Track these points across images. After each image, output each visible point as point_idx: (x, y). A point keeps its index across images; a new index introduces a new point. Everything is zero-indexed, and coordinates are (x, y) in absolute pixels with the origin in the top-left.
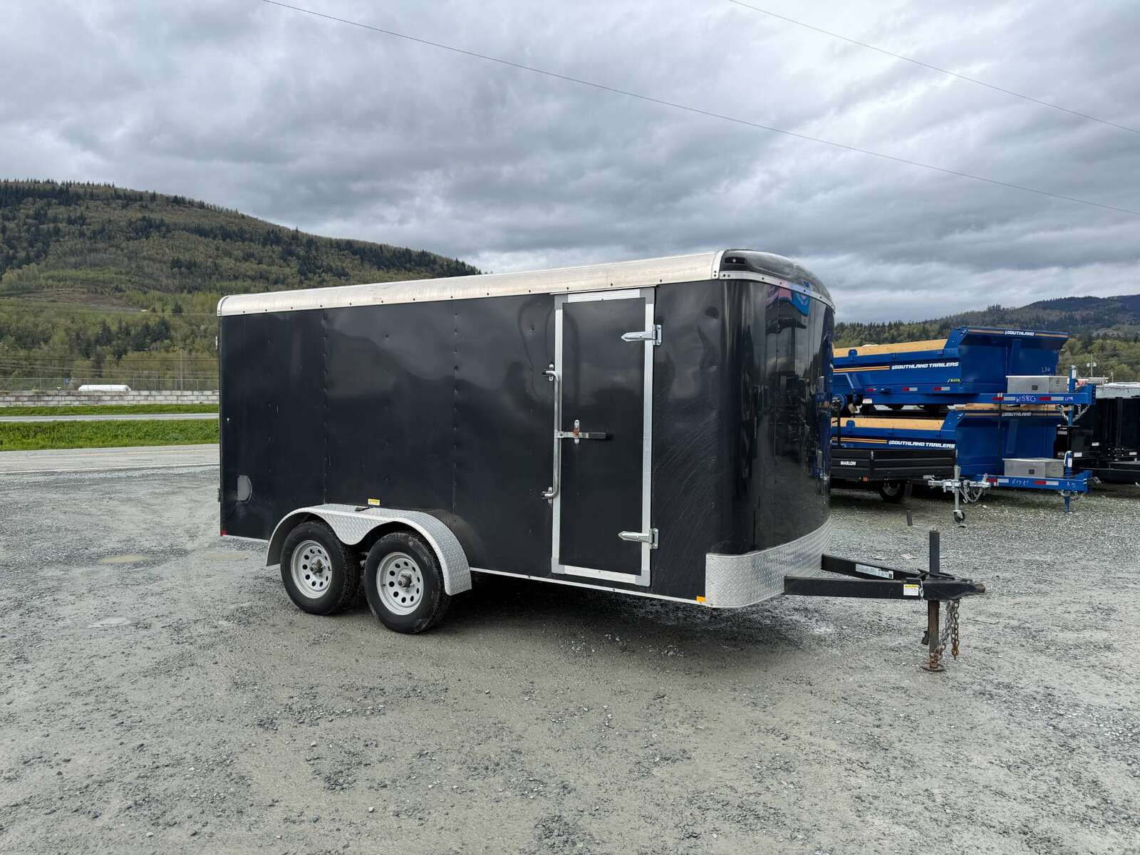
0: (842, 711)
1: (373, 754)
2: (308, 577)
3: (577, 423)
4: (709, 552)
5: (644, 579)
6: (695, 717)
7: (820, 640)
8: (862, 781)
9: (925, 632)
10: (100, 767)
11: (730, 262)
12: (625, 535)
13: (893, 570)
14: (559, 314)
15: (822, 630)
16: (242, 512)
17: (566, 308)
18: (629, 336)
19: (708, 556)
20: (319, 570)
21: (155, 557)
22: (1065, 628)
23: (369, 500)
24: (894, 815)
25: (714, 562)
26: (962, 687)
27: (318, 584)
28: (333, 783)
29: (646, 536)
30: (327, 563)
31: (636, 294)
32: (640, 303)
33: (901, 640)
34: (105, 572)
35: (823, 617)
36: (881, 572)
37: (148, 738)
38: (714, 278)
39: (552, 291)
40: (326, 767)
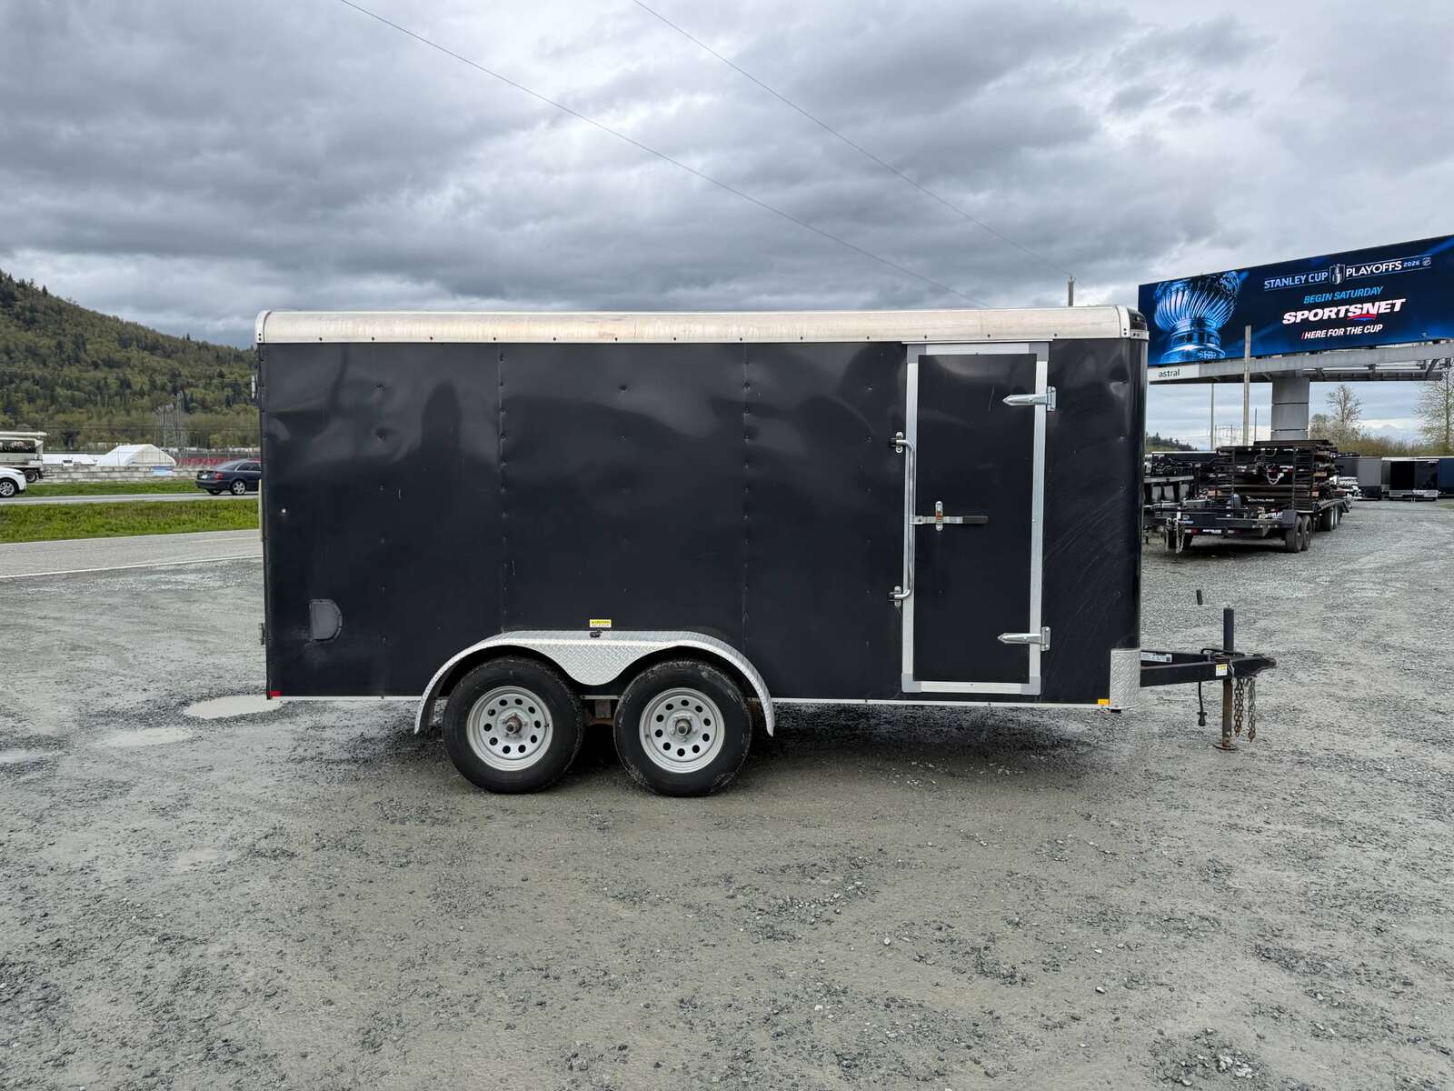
2: (495, 741)
3: (939, 506)
4: (1115, 647)
5: (1033, 687)
9: (1198, 713)
12: (1006, 637)
13: (1173, 654)
14: (912, 370)
16: (318, 658)
17: (926, 363)
18: (1011, 399)
19: (1114, 652)
23: (591, 621)
25: (1122, 660)
27: (515, 749)
29: (1036, 636)
31: (1024, 350)
32: (1031, 360)
36: (1156, 656)
38: (1123, 336)
39: (905, 340)
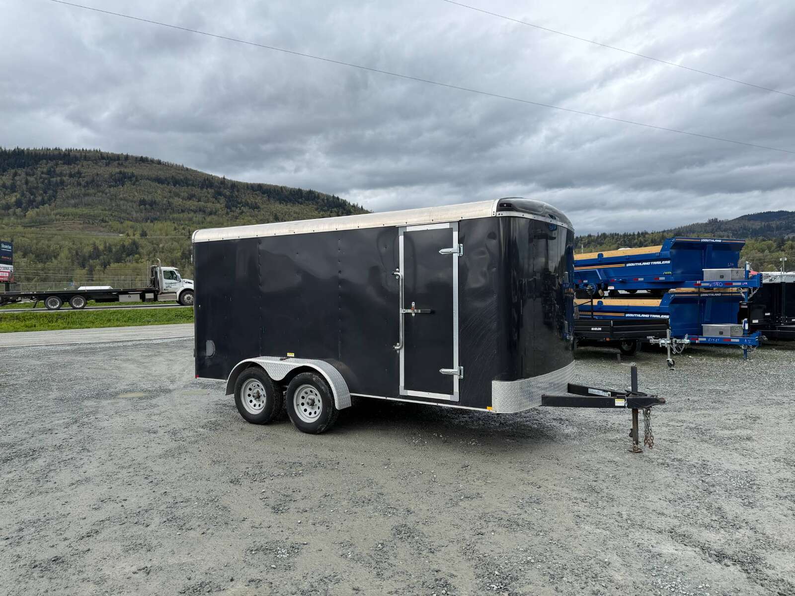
0: (575, 473)
1: (298, 496)
2: (251, 401)
3: (413, 304)
4: (494, 379)
5: (456, 397)
6: (486, 477)
7: (567, 436)
8: (582, 508)
9: (630, 430)
10: (144, 503)
11: (503, 206)
12: (444, 371)
13: (611, 392)
14: (401, 239)
15: (569, 430)
16: (209, 363)
17: (406, 235)
18: (443, 251)
19: (493, 382)
20: (258, 397)
21: (152, 394)
22: (725, 428)
23: (288, 353)
24: (597, 525)
25: (498, 387)
26: (650, 461)
27: (257, 405)
28: (276, 510)
29: (456, 371)
30: (263, 393)
31: (447, 226)
32: (450, 231)
33: (618, 436)
34: (122, 403)
35: (570, 422)
36: (603, 393)
37: (168, 489)
38: (493, 216)
39: (397, 225)
40: (272, 502)
